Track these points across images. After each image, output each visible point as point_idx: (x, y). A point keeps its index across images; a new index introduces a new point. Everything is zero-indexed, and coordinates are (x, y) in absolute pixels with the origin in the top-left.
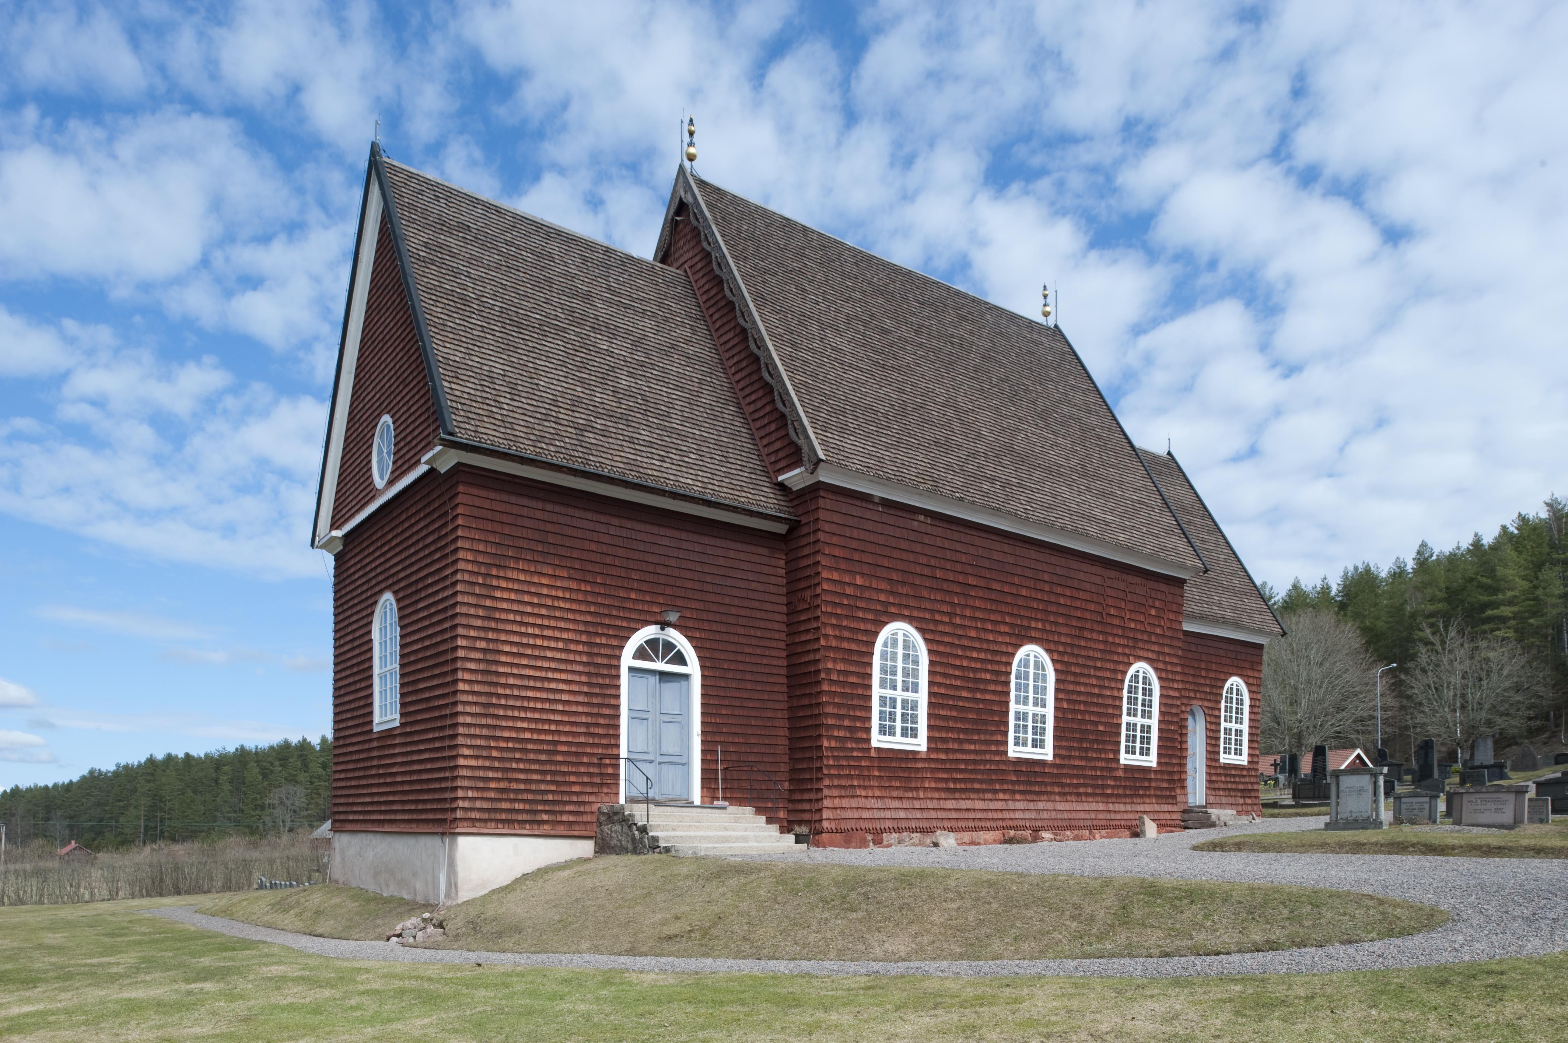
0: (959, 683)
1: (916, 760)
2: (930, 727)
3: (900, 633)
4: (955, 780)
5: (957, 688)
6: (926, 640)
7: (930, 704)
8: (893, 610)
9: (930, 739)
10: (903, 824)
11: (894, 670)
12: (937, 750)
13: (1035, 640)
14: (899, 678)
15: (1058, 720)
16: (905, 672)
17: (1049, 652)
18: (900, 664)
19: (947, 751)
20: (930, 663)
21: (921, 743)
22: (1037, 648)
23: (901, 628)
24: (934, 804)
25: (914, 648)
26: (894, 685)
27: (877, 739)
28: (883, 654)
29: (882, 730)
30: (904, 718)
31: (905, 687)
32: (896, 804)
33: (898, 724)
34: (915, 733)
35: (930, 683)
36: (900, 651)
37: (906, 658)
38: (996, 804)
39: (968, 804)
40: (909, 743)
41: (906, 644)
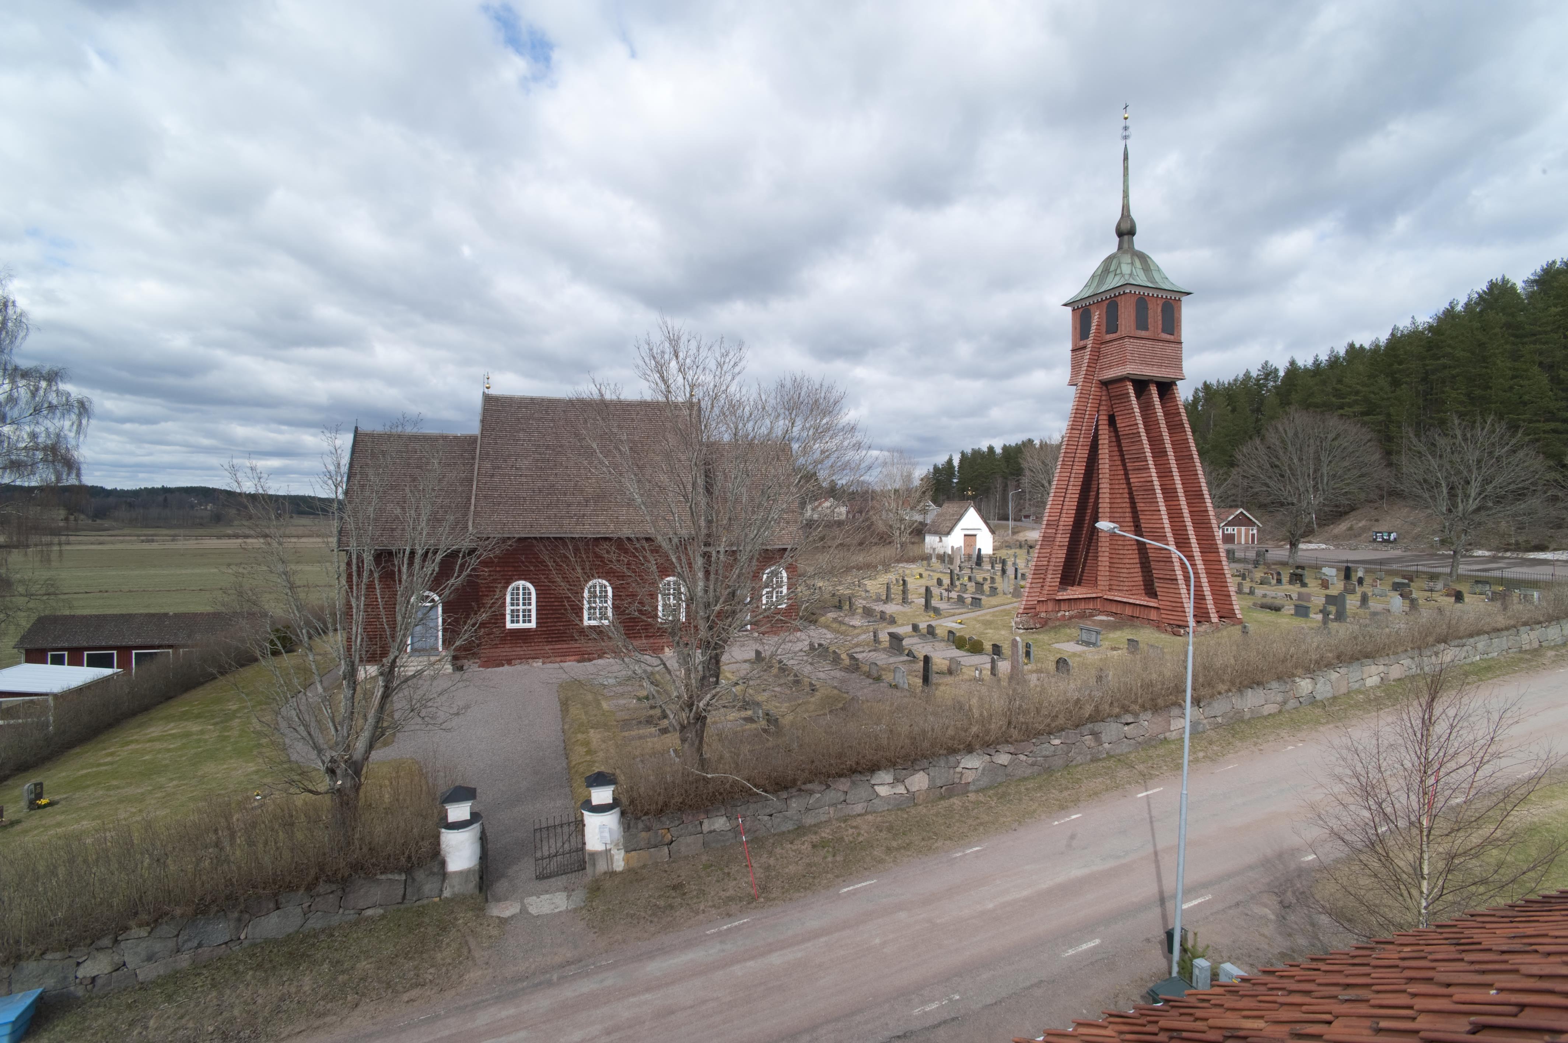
0: (553, 600)
1: (530, 632)
2: (537, 619)
3: (520, 585)
4: (552, 638)
5: (553, 602)
6: (533, 585)
7: (537, 610)
8: (515, 577)
9: (537, 623)
10: (522, 656)
11: (518, 599)
12: (541, 627)
13: (599, 577)
14: (521, 601)
15: (615, 607)
16: (524, 599)
17: (609, 581)
18: (521, 597)
19: (547, 627)
20: (537, 594)
21: (533, 625)
22: (600, 580)
23: (521, 583)
24: (539, 648)
25: (529, 589)
26: (518, 605)
27: (509, 625)
28: (512, 594)
29: (512, 622)
30: (524, 616)
31: (524, 604)
32: (519, 649)
33: (521, 619)
34: (530, 621)
35: (537, 602)
36: (521, 592)
37: (524, 594)
38: (576, 645)
39: (559, 646)
40: (527, 626)
41: (524, 589)
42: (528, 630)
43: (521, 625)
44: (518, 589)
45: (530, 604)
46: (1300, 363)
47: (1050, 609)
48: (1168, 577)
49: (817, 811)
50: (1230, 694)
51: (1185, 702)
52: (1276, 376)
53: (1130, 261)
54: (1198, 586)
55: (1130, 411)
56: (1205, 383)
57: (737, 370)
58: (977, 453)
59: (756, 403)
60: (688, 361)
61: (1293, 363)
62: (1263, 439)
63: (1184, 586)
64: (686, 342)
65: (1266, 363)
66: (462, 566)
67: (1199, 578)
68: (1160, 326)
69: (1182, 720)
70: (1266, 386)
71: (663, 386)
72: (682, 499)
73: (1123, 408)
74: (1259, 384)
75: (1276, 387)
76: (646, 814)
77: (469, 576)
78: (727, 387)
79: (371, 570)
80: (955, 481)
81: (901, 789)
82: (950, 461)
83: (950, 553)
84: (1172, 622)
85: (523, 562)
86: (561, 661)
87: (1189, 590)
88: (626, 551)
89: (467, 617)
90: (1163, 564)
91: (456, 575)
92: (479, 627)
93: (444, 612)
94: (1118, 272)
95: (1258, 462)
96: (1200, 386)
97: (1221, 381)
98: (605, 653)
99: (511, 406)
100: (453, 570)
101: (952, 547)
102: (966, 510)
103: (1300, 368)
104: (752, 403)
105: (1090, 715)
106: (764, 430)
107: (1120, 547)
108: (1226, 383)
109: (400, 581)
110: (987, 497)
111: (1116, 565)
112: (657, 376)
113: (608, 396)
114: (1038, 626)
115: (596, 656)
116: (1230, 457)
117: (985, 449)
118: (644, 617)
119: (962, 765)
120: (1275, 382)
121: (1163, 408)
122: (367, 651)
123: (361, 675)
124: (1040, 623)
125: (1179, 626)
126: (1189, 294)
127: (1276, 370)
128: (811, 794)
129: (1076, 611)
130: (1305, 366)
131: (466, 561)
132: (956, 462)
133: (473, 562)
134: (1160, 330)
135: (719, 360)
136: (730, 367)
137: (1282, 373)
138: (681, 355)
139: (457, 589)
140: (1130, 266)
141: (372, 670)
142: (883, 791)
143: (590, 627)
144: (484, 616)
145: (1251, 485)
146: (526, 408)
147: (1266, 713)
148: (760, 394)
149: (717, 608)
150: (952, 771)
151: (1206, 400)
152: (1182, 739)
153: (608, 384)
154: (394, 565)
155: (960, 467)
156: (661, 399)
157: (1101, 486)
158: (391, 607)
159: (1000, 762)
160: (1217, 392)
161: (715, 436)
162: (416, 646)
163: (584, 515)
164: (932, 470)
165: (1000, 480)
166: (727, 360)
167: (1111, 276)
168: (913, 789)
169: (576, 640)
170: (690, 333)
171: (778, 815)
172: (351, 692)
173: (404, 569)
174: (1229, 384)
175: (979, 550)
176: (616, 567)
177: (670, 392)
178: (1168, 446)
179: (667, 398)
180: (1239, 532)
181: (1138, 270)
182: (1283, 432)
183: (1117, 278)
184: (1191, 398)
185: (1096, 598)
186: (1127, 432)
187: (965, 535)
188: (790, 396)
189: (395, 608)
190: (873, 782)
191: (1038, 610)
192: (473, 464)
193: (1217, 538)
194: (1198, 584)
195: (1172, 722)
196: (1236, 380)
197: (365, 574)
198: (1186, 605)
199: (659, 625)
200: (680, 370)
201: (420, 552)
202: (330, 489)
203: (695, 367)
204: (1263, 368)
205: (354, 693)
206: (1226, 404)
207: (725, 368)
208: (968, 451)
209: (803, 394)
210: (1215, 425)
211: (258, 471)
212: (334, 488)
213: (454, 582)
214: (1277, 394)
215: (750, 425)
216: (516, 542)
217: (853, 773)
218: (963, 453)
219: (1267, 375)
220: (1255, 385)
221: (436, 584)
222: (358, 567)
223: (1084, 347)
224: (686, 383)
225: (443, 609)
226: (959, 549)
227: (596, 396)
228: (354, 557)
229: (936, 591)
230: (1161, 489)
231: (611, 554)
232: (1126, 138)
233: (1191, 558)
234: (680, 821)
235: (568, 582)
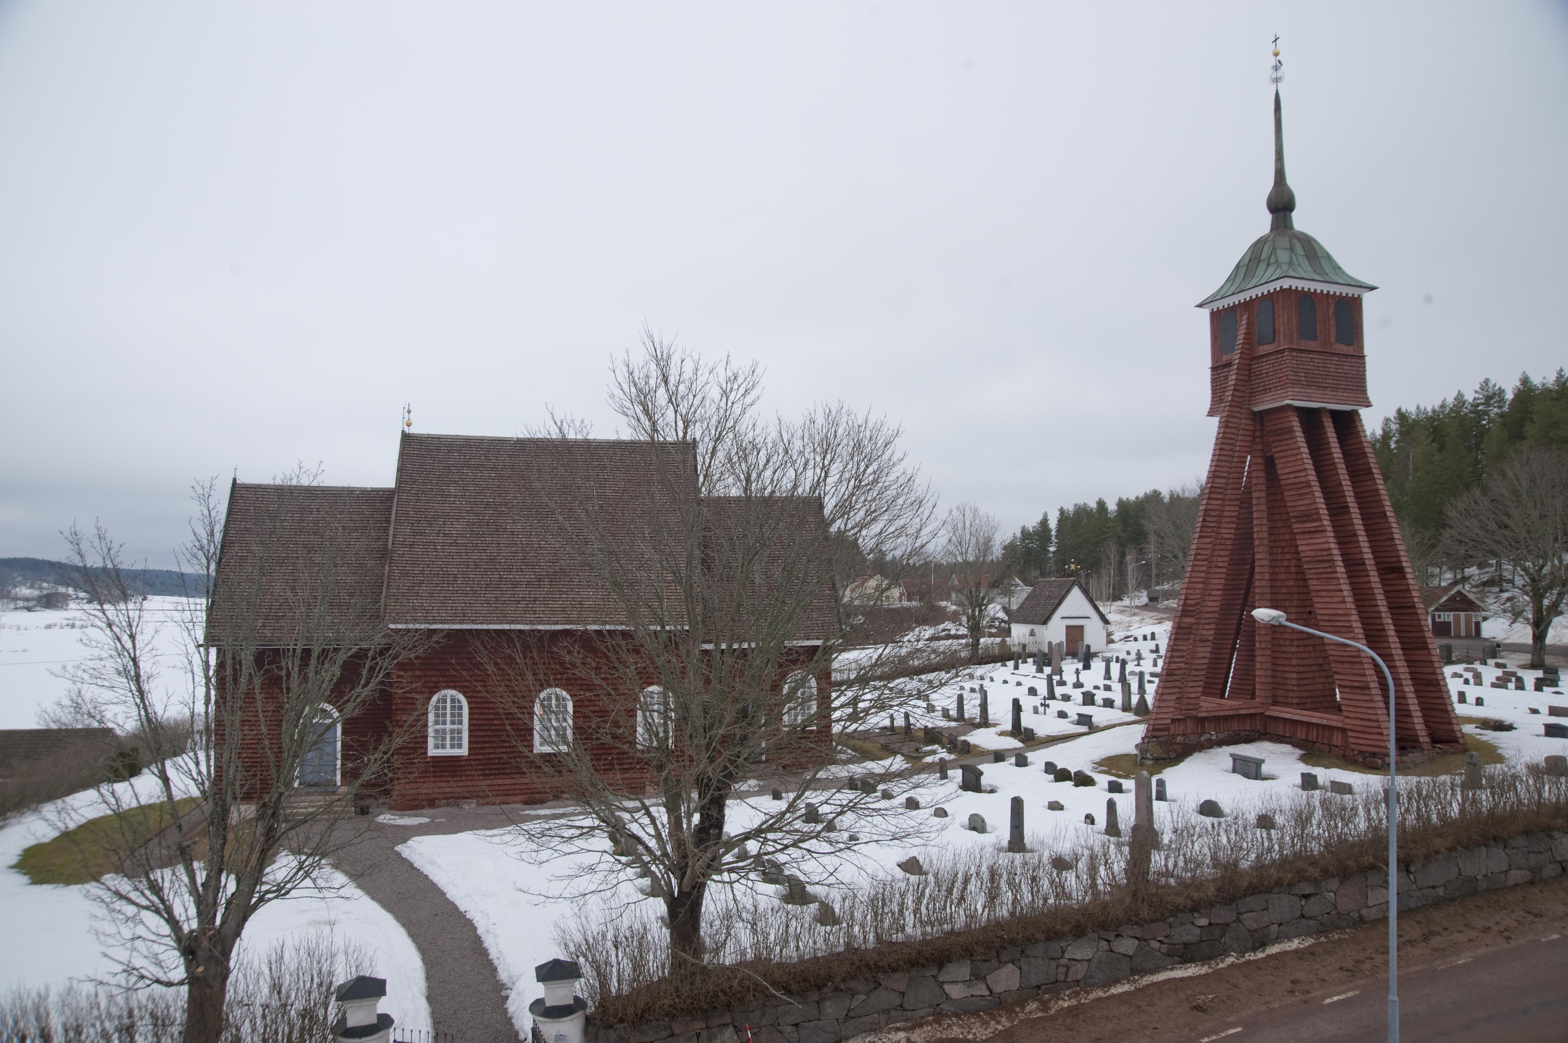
0: (492, 717)
1: (460, 761)
2: (470, 742)
3: (449, 696)
4: (490, 769)
5: (492, 719)
6: (466, 697)
7: (470, 731)
8: (442, 684)
9: (470, 749)
10: (449, 795)
11: (444, 715)
12: (476, 754)
13: (557, 686)
14: (448, 718)
15: (577, 728)
16: (452, 715)
17: (568, 691)
18: (448, 711)
19: (484, 754)
20: (470, 708)
21: (464, 751)
22: (558, 690)
23: (450, 693)
24: (474, 783)
25: (459, 702)
26: (444, 723)
27: (432, 752)
28: (437, 708)
29: (436, 747)
30: (452, 739)
31: (453, 723)
32: (445, 784)
33: (448, 742)
34: (460, 746)
35: (470, 719)
36: (449, 705)
37: (453, 708)
38: (523, 781)
39: (499, 782)
40: (456, 752)
41: (453, 701)
42: (458, 758)
43: (448, 752)
44: (445, 701)
45: (460, 723)
46: (1536, 380)
47: (1189, 731)
48: (1357, 684)
49: (861, 1020)
50: (1454, 854)
51: (1387, 865)
52: (1502, 400)
53: (1288, 245)
54: (1401, 697)
55: (1296, 451)
56: (1399, 411)
57: (749, 399)
58: (1082, 512)
59: (775, 445)
60: (682, 388)
61: (1525, 381)
62: (1485, 491)
63: (1380, 698)
64: (679, 363)
65: (1487, 381)
66: (372, 669)
67: (1401, 685)
68: (1333, 335)
69: (1384, 890)
70: (1486, 413)
71: (647, 422)
72: (670, 577)
73: (1285, 448)
74: (1478, 414)
75: (1502, 415)
76: (621, 1021)
77: (382, 683)
78: (736, 422)
79: (250, 674)
80: (1052, 549)
81: (981, 990)
82: (1044, 522)
83: (1046, 651)
84: (1364, 749)
85: (451, 664)
86: (504, 803)
87: (1387, 703)
88: (594, 651)
89: (379, 741)
90: (1348, 666)
91: (363, 682)
92: (392, 755)
93: (343, 733)
94: (1272, 260)
95: (1480, 521)
96: (1392, 414)
97: (1422, 407)
98: (563, 792)
99: (438, 449)
100: (360, 675)
101: (1050, 643)
102: (1068, 591)
103: (1538, 388)
104: (770, 445)
105: (1250, 884)
106: (786, 484)
107: (1287, 643)
108: (1429, 409)
109: (288, 689)
110: (1097, 572)
111: (1281, 668)
112: (639, 409)
113: (571, 436)
114: (1173, 755)
115: (551, 795)
116: (1439, 513)
117: (1093, 505)
118: (619, 745)
119: (1067, 955)
120: (1500, 407)
121: (1341, 447)
122: (242, 785)
123: (234, 817)
124: (1176, 751)
125: (1374, 755)
126: (1372, 288)
127: (1501, 391)
128: (853, 996)
129: (1226, 734)
130: (1543, 385)
131: (377, 663)
132: (1053, 524)
133: (386, 663)
134: (1332, 340)
135: (724, 387)
136: (739, 395)
137: (1509, 396)
138: (672, 380)
139: (364, 702)
140: (1288, 253)
141: (249, 810)
142: (956, 991)
143: (543, 756)
144: (398, 742)
145: (1471, 553)
146: (459, 451)
147: (1511, 883)
148: (780, 432)
149: (721, 731)
150: (1053, 964)
151: (1401, 433)
152: (1385, 920)
153: (573, 421)
154: (280, 668)
155: (1059, 531)
156: (644, 437)
157: (1257, 556)
158: (276, 724)
159: (1122, 950)
160: (1416, 423)
161: (720, 490)
162: (309, 778)
163: (536, 599)
164: (1019, 535)
165: (1113, 548)
166: (736, 387)
167: (1263, 265)
168: (998, 989)
169: (524, 773)
170: (684, 351)
171: (806, 1024)
172: (220, 842)
173: (295, 673)
174: (1434, 411)
175: (1088, 647)
176: (580, 672)
177: (657, 431)
178: (1351, 500)
179: (652, 437)
180: (1457, 619)
181: (1300, 258)
182: (1513, 477)
183: (1271, 269)
184: (1379, 432)
185: (1255, 714)
186: (1292, 481)
187: (1068, 627)
188: (823, 435)
189: (280, 726)
190: (941, 979)
191: (1172, 732)
192: (386, 529)
193: (1425, 629)
194: (1400, 694)
195: (1369, 893)
196: (1443, 406)
197: (243, 680)
198: (1383, 725)
199: (639, 755)
200: (670, 401)
201: (316, 650)
202: (200, 564)
203: (691, 396)
204: (1482, 389)
205: (224, 844)
206: (1430, 439)
207: (731, 398)
208: (1070, 507)
209: (840, 432)
210: (1416, 470)
211: (108, 540)
212: (204, 561)
213: (363, 692)
214: (1504, 424)
215: (768, 473)
216: (444, 637)
217: (913, 966)
218: (1062, 511)
219: (1488, 398)
220: (1471, 412)
221: (337, 695)
222: (235, 670)
223: (1229, 365)
224: (679, 418)
225: (343, 729)
226: (1060, 645)
227: (555, 434)
228: (229, 656)
229: (1028, 703)
230: (1343, 561)
231: (575, 656)
232: (1277, 80)
233: (1387, 658)
234: (668, 1032)
235: (513, 691)
